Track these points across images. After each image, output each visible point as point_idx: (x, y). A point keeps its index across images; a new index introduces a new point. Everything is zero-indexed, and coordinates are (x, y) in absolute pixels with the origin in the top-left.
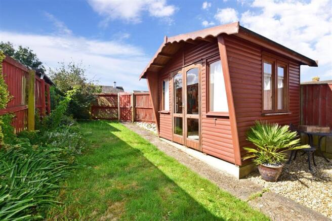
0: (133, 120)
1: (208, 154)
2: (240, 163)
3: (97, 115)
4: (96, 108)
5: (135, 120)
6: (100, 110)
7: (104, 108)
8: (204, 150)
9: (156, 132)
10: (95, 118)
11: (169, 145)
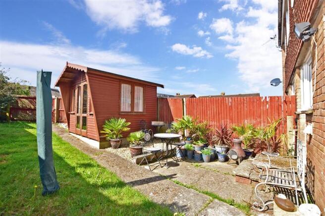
0: (55, 121)
1: (90, 139)
2: (99, 140)
3: (16, 117)
4: (15, 109)
5: (58, 122)
6: (20, 112)
7: (24, 109)
8: (88, 136)
9: (68, 128)
10: (13, 120)
11: (74, 137)
